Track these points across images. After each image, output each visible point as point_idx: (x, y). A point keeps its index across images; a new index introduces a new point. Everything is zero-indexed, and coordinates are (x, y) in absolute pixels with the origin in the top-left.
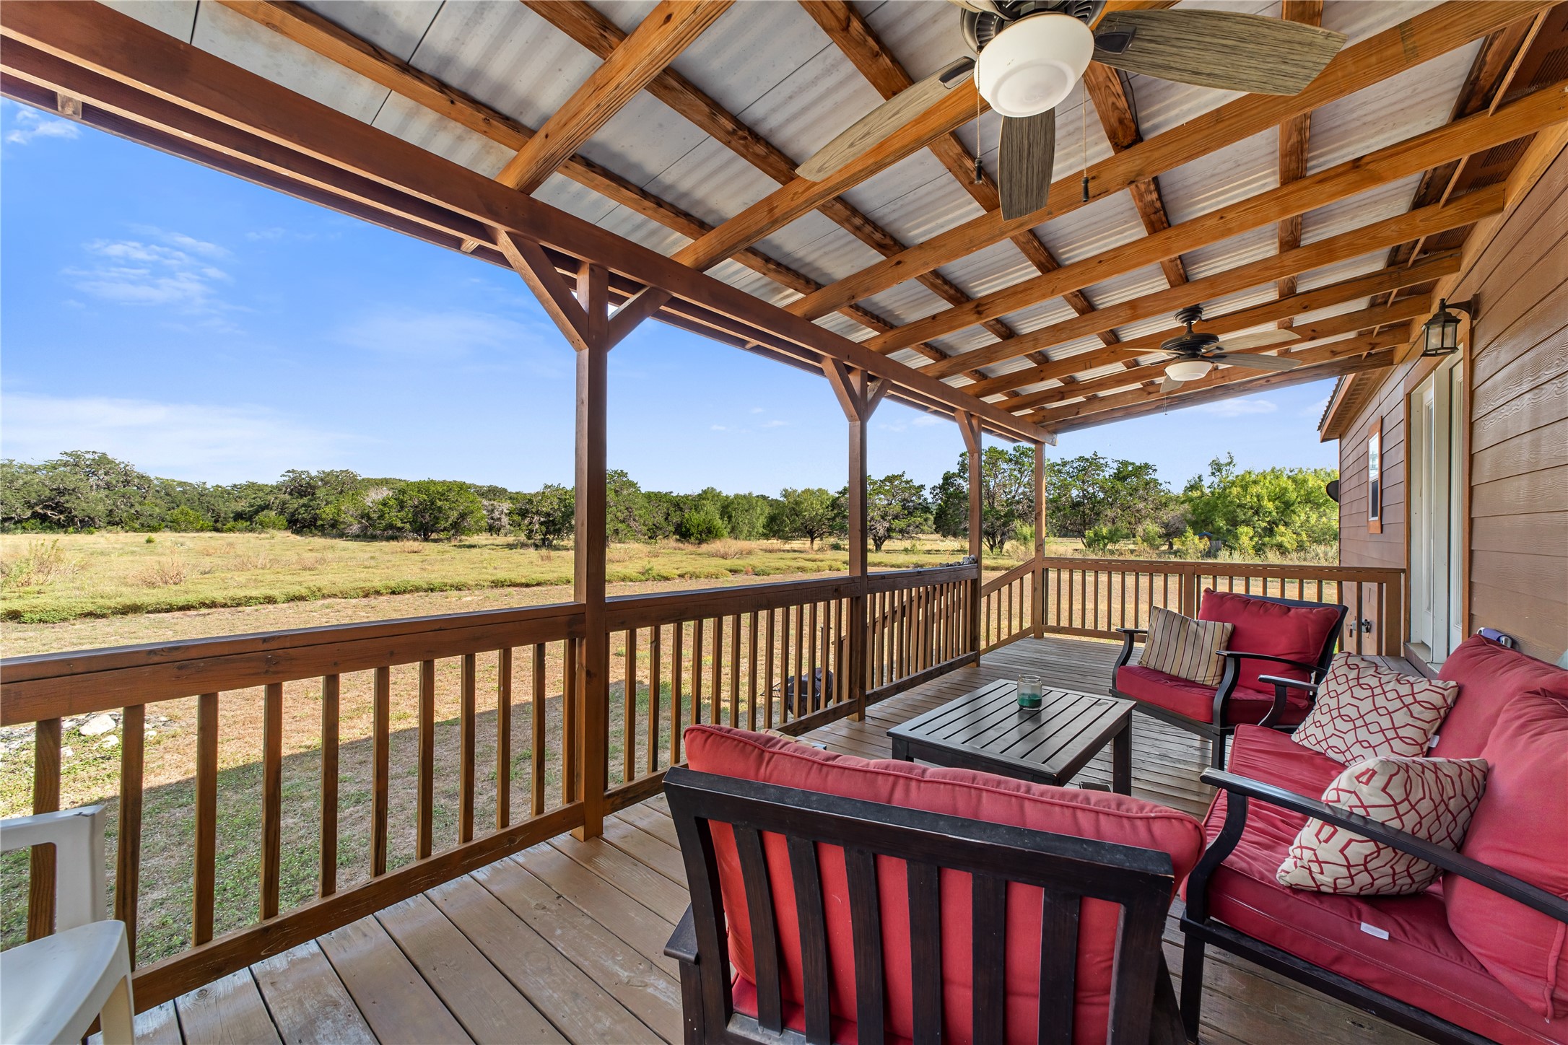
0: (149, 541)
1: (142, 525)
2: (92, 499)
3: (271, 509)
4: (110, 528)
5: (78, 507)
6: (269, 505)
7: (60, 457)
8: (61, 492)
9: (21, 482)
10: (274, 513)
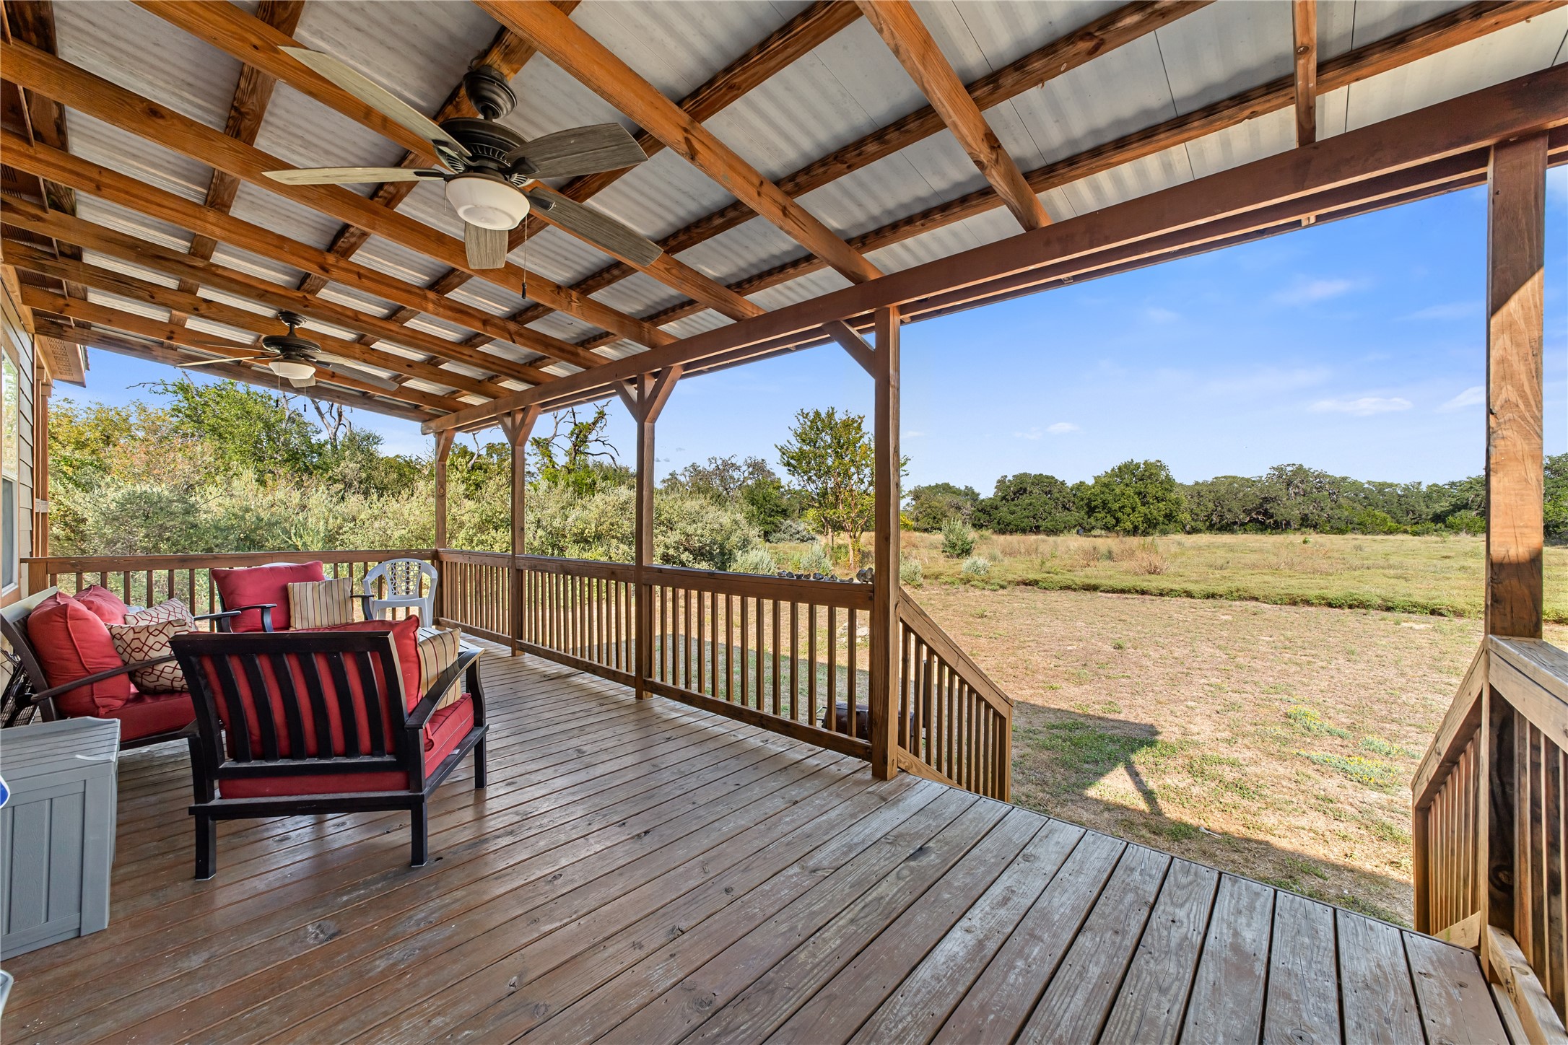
0: (1305, 542)
1: (1332, 527)
2: (1290, 508)
3: (1470, 509)
4: (1303, 529)
5: (1280, 512)
6: (1467, 504)
7: (1269, 471)
8: (1266, 500)
9: (1241, 494)
10: (1474, 513)
